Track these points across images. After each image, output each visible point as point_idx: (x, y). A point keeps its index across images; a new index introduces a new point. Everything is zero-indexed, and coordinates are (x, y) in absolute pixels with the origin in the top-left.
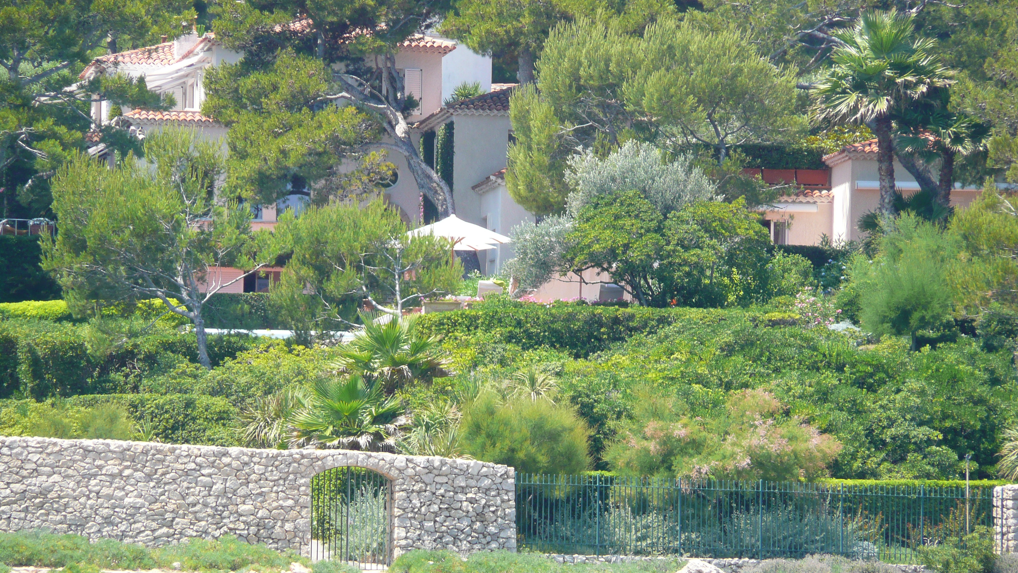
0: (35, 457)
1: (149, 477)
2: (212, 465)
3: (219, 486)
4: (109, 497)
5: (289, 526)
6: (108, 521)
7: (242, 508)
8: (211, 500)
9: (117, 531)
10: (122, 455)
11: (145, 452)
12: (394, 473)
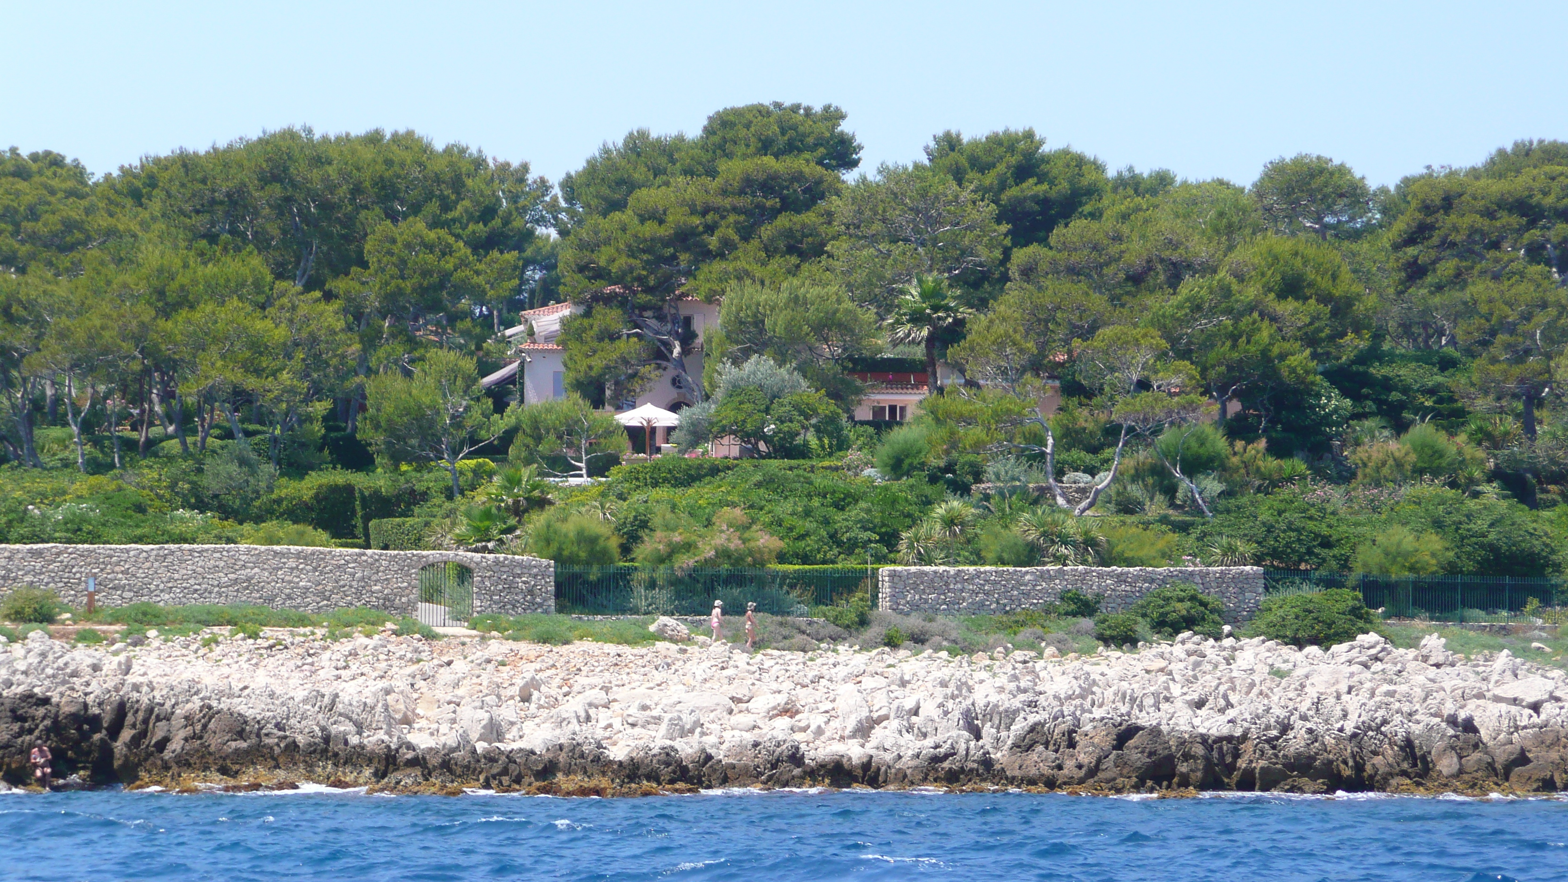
0: (243, 558)
1: (315, 569)
2: (355, 561)
3: (358, 575)
4: (290, 582)
5: (404, 599)
6: (289, 597)
7: (375, 588)
8: (354, 583)
9: (294, 603)
10: (298, 555)
11: (313, 554)
12: (473, 565)
